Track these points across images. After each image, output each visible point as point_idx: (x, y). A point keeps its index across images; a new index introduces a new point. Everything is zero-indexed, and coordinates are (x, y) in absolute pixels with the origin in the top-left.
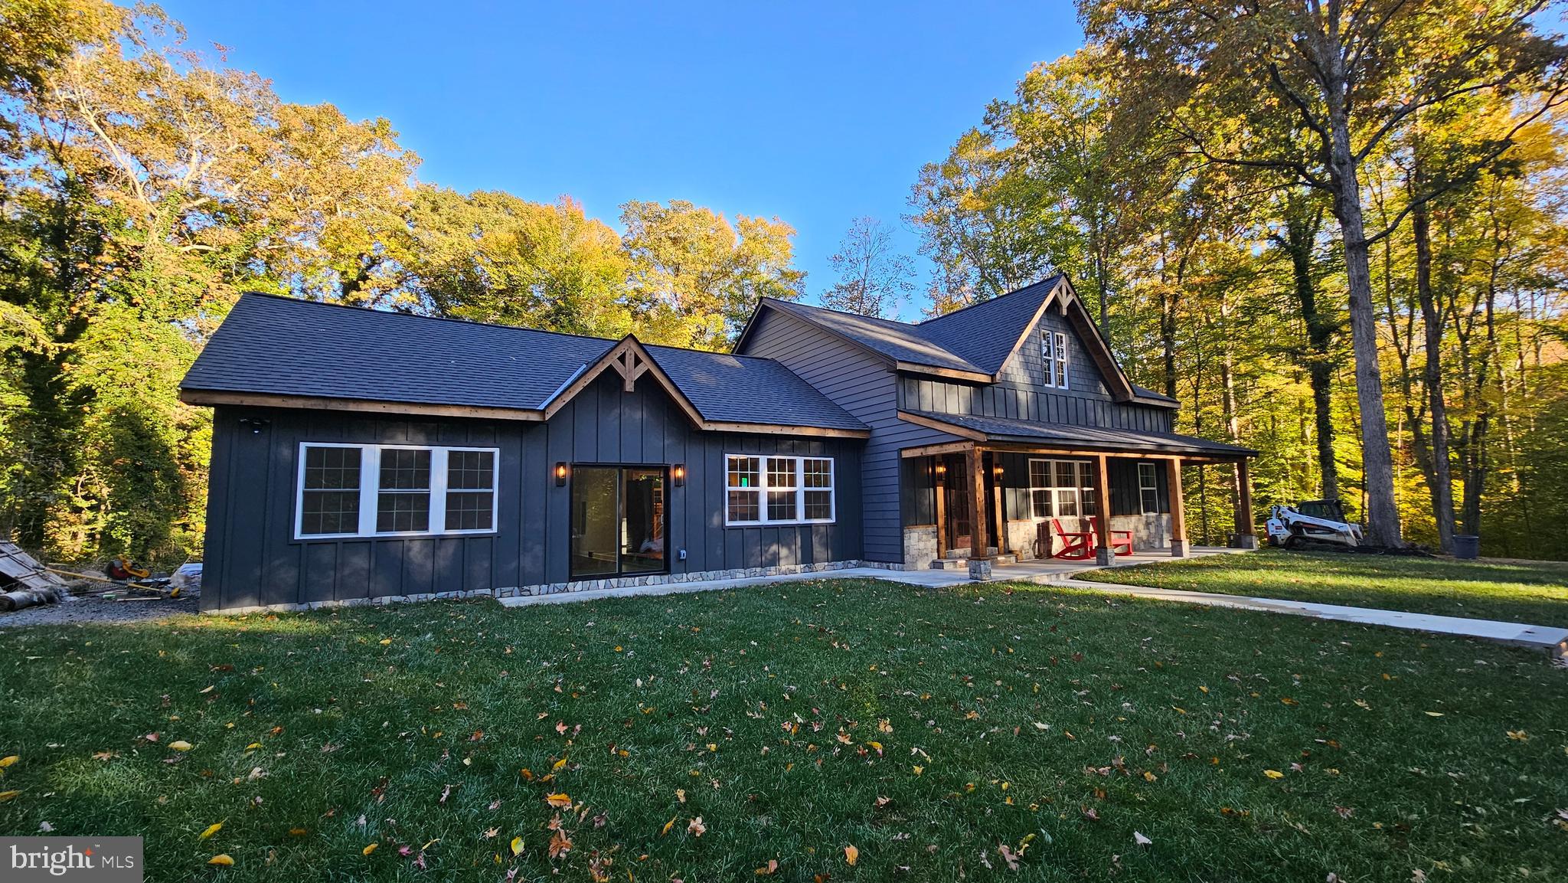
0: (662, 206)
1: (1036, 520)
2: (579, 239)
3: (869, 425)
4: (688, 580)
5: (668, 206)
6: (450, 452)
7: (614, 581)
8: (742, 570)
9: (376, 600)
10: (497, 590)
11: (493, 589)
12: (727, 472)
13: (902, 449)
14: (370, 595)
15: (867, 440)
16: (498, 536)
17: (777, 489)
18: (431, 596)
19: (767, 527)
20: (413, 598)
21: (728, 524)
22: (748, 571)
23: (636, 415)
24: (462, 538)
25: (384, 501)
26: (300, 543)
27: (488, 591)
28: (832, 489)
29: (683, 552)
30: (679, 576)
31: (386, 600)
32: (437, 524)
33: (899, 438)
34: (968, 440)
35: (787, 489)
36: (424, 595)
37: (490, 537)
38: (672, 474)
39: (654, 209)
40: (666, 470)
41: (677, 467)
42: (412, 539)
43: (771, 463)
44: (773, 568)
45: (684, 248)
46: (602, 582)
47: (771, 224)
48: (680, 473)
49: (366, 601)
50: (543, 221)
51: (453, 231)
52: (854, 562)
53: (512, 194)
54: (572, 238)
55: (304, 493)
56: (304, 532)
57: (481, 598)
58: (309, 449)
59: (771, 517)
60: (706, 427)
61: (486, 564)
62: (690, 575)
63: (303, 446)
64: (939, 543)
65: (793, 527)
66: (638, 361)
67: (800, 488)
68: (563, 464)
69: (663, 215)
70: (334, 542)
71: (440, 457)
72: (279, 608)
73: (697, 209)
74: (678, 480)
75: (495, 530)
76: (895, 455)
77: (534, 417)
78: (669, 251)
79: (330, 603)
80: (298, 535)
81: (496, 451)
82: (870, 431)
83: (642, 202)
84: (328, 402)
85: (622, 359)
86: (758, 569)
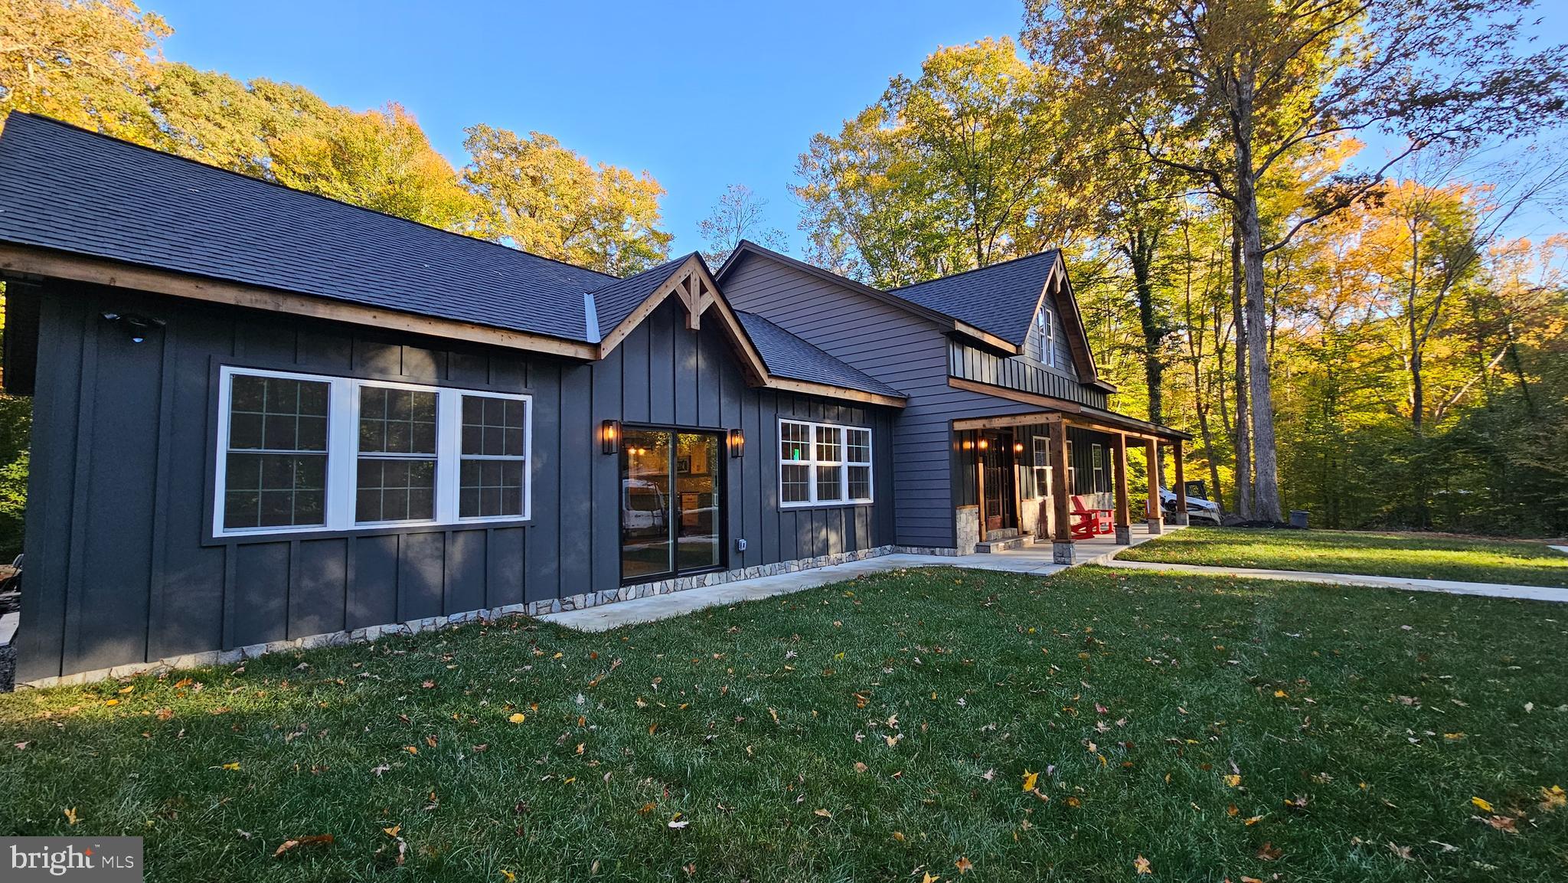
0: (519, 137)
1: (1039, 499)
2: (419, 159)
3: (906, 393)
4: (746, 578)
5: (528, 138)
6: (465, 397)
7: (670, 582)
8: (795, 562)
9: (357, 634)
10: (532, 605)
11: (526, 604)
12: (781, 441)
13: (954, 421)
14: (347, 623)
15: (901, 410)
16: (531, 524)
17: (825, 463)
18: (442, 621)
19: (818, 509)
20: (414, 626)
21: (783, 505)
22: (801, 562)
23: (693, 362)
24: (484, 529)
25: (366, 470)
26: (222, 544)
27: (519, 607)
28: (870, 464)
29: (743, 541)
30: (736, 572)
31: (373, 632)
32: (448, 510)
33: (953, 407)
34: (1053, 411)
35: (832, 464)
36: (430, 620)
37: (522, 527)
38: (728, 441)
39: (509, 139)
40: (722, 436)
41: (734, 433)
42: (411, 532)
43: (819, 430)
44: (823, 558)
45: (544, 190)
46: (657, 585)
47: (638, 178)
48: (738, 440)
49: (340, 636)
50: (369, 129)
51: (229, 125)
52: (888, 547)
53: (312, 91)
54: (408, 155)
55: (229, 456)
56: (228, 524)
57: (511, 618)
58: (237, 380)
59: (820, 498)
60: (772, 384)
61: (518, 566)
62: (749, 570)
63: (226, 374)
64: (980, 525)
65: (839, 508)
66: (703, 290)
67: (844, 463)
68: (607, 424)
69: (520, 149)
70: (286, 541)
71: (451, 403)
72: (186, 662)
73: (563, 147)
74: (735, 448)
75: (527, 516)
76: (945, 427)
77: (583, 354)
78: (526, 192)
79: (280, 646)
80: (219, 530)
81: (528, 400)
82: (906, 400)
83: (494, 129)
84: (280, 299)
85: (686, 283)
86: (810, 560)
